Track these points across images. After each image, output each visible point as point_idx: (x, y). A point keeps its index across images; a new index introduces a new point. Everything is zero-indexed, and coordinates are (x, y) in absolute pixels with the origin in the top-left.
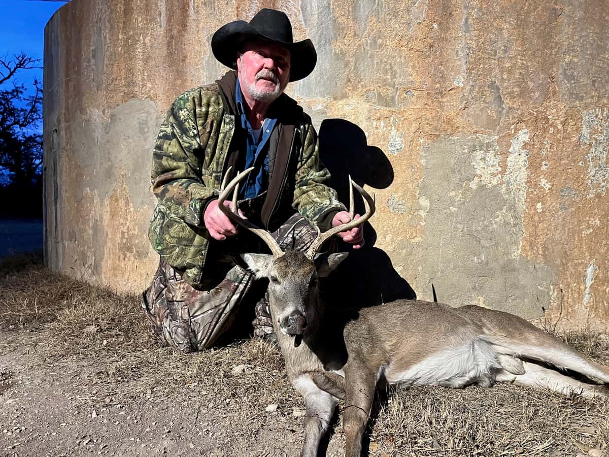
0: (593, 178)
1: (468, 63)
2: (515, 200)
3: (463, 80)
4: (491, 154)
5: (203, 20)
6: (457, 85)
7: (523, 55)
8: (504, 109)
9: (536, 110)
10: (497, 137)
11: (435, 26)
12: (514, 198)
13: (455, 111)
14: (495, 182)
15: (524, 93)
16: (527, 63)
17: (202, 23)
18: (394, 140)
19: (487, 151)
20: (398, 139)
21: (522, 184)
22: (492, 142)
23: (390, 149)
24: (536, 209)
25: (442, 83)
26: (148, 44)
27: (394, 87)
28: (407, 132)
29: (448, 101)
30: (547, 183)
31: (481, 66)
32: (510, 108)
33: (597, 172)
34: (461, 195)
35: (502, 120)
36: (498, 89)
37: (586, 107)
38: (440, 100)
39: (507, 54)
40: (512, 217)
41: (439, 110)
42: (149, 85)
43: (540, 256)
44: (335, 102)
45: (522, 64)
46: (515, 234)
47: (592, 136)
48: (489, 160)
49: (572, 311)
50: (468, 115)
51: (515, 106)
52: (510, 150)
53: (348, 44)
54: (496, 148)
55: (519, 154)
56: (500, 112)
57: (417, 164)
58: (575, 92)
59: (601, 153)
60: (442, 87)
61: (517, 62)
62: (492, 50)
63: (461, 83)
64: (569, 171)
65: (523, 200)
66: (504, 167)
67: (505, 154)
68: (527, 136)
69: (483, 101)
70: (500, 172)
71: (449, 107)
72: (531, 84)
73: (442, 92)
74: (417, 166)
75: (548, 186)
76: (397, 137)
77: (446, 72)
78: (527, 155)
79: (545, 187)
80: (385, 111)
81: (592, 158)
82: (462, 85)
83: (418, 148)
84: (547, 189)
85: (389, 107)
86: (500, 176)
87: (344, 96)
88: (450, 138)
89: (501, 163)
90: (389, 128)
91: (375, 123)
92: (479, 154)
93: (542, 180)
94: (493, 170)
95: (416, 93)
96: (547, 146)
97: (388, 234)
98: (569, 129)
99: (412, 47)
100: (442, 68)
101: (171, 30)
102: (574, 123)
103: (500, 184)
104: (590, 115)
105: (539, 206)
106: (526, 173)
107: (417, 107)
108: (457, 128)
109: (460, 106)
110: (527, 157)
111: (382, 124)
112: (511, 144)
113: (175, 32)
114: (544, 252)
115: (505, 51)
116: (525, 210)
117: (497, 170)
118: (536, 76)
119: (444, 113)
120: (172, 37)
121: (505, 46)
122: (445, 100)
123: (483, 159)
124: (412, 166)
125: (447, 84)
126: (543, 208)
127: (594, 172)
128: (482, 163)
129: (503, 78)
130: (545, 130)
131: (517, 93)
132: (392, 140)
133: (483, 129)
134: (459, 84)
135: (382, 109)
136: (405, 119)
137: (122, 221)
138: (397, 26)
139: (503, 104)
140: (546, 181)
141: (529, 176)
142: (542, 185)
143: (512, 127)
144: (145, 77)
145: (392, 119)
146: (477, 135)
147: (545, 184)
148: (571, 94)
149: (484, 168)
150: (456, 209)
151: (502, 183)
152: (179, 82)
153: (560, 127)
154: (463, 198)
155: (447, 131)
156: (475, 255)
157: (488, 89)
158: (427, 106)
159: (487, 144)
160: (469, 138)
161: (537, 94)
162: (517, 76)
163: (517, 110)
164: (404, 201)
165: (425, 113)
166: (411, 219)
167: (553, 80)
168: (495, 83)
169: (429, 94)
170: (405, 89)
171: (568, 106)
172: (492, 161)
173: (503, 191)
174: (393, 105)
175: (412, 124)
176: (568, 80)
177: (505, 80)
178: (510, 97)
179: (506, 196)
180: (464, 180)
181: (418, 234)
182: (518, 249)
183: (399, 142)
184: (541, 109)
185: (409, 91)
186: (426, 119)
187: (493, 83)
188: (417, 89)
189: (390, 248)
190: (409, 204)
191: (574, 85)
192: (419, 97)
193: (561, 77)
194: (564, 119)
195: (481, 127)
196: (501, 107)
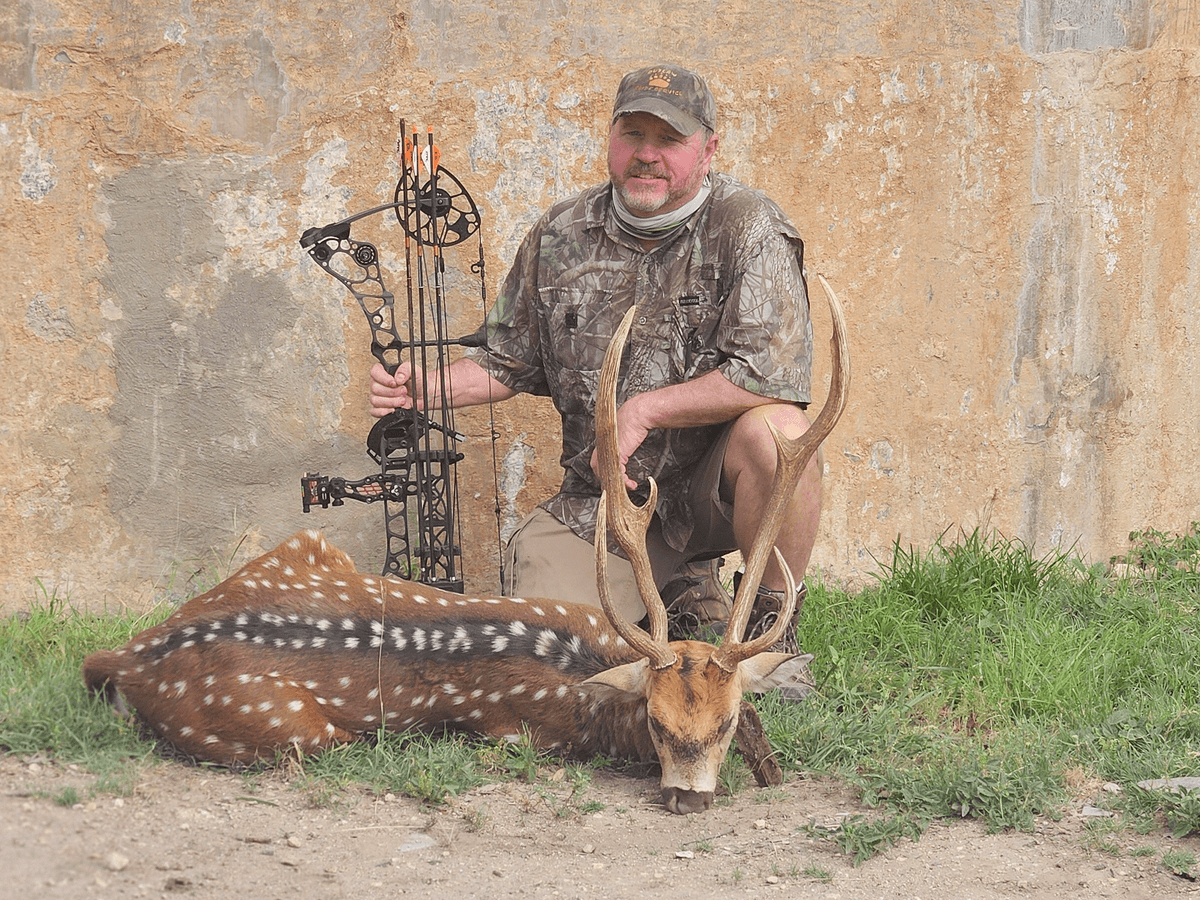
0: (509, 243)
2: (322, 303)
3: (184, 31)
4: (258, 199)
6: (171, 40)
8: (286, 93)
9: (361, 93)
10: (273, 159)
13: (171, 100)
15: (332, 54)
18: (33, 167)
19: (250, 191)
20: (43, 165)
21: (338, 263)
22: (263, 170)
23: (26, 188)
25: (137, 34)
27: (25, 45)
28: (64, 148)
29: (153, 78)
30: (395, 259)
32: (300, 92)
33: (521, 226)
34: (194, 295)
35: (280, 119)
36: (268, 48)
37: (486, 80)
38: (135, 74)
40: (316, 341)
41: (134, 98)
46: (327, 381)
47: (502, 144)
48: (256, 212)
49: (475, 557)
50: (203, 110)
51: (311, 85)
54: (272, 185)
55: (327, 197)
56: (277, 101)
57: (89, 223)
58: (456, 46)
59: (528, 184)
60: (137, 46)
63: (180, 37)
65: (342, 302)
66: (293, 226)
67: (293, 196)
68: (343, 155)
69: (237, 77)
70: (283, 239)
71: (157, 91)
72: (347, 35)
73: (138, 57)
74: (90, 228)
75: (399, 267)
76: (39, 161)
77: (145, 10)
78: (346, 197)
79: (392, 270)
80: (7, 98)
81: (506, 197)
82: (184, 42)
83: (90, 186)
85: (16, 89)
86: (282, 248)
88: (164, 162)
89: (284, 219)
90: (21, 141)
92: (229, 199)
94: (266, 234)
95: (78, 59)
96: (390, 175)
97: (32, 390)
98: (442, 133)
102: (455, 118)
103: (284, 267)
104: (495, 98)
107: (84, 90)
108: (180, 140)
109: (183, 89)
110: (345, 201)
111: (4, 129)
112: (305, 171)
116: (346, 326)
117: (275, 235)
118: (358, 15)
119: (145, 106)
122: (146, 74)
123: (242, 210)
124: (80, 229)
125: (149, 38)
127: (513, 227)
128: (240, 222)
129: (280, 24)
130: (386, 139)
131: (314, 56)
132: (29, 166)
133: (238, 141)
134: (176, 37)
136: (56, 118)
139: (282, 83)
140: (394, 255)
142: (386, 265)
143: (307, 134)
145: (26, 117)
146: (225, 156)
147: (393, 263)
148: (447, 52)
149: (246, 231)
150: (185, 328)
151: (288, 265)
154: (198, 302)
155: (154, 146)
156: (233, 432)
157: (245, 50)
158: (104, 89)
159: (248, 176)
160: (207, 162)
161: (363, 56)
162: (312, 18)
163: (316, 94)
164: (63, 311)
165: (104, 106)
166: (84, 353)
167: (400, 23)
168: (261, 34)
169: (109, 61)
170: (51, 48)
171: (439, 81)
172: (263, 215)
173: (292, 283)
174: (29, 86)
175: (73, 129)
176: (437, 21)
177: (285, 26)
178: (298, 66)
179: (299, 296)
180: (199, 260)
181: (104, 389)
182: (336, 417)
183: (48, 173)
184: (372, 91)
185: (64, 53)
186: (105, 119)
187: (257, 35)
188: (80, 50)
189: (38, 424)
190: (78, 320)
191: (451, 31)
192: (87, 68)
193: (418, 15)
194: (430, 110)
195: (234, 136)
196: (276, 88)
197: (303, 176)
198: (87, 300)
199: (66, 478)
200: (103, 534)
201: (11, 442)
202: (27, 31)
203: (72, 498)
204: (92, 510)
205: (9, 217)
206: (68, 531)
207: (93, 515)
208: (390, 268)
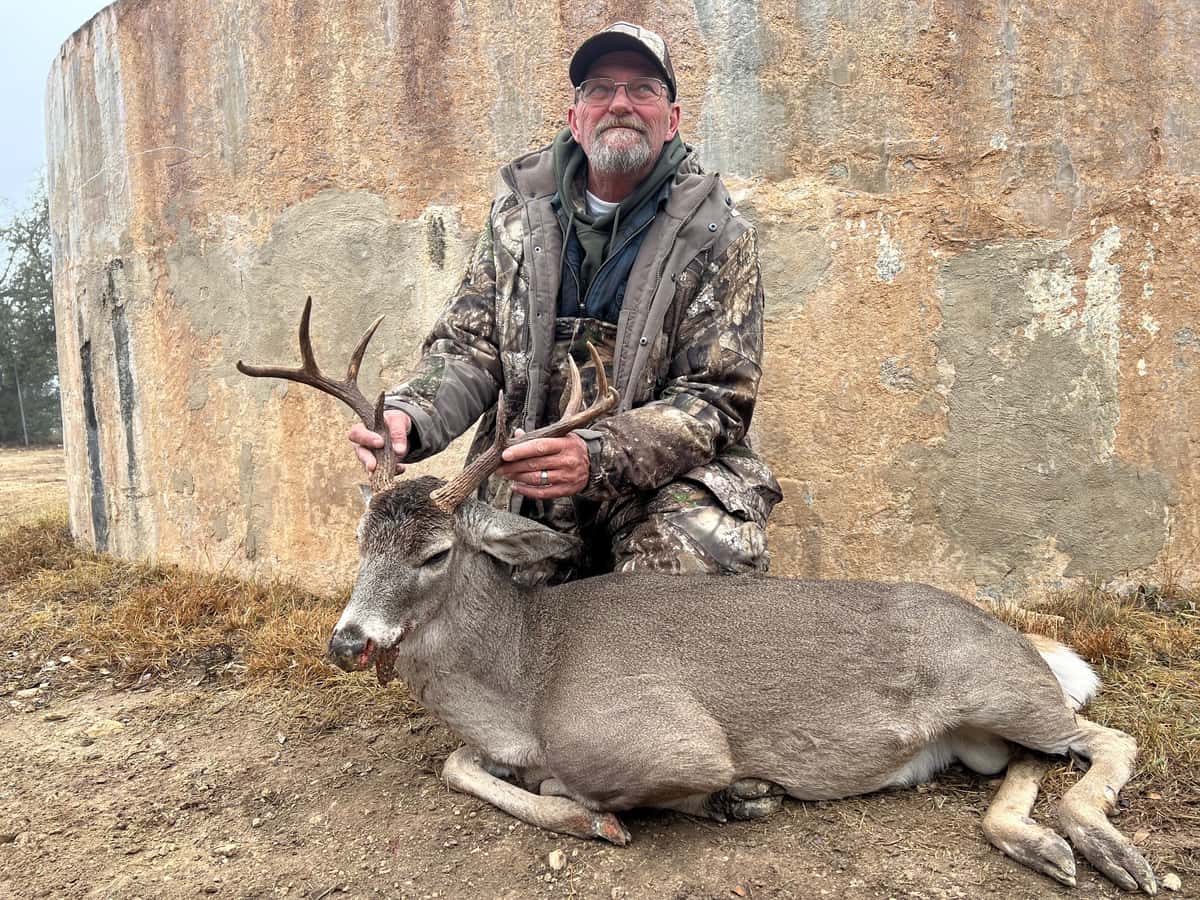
1: (1013, 107)
2: (1102, 356)
3: (1005, 139)
4: (1057, 275)
5: (485, 28)
6: (995, 147)
7: (1105, 91)
8: (1078, 189)
9: (1130, 190)
10: (1068, 242)
11: (952, 36)
12: (1100, 353)
13: (994, 196)
14: (1067, 324)
15: (1111, 158)
16: (1112, 104)
17: (483, 35)
18: (886, 254)
19: (1051, 268)
20: (893, 252)
21: (1113, 325)
22: (1061, 251)
23: (879, 272)
24: (1136, 371)
25: (969, 144)
26: (359, 76)
27: (881, 155)
28: (910, 238)
29: (979, 178)
30: (1152, 321)
31: (1036, 112)
32: (1088, 188)
34: (1009, 352)
35: (1075, 210)
36: (1067, 153)
38: (967, 175)
39: (1080, 87)
40: (1098, 387)
41: (965, 195)
42: (366, 162)
43: (1146, 454)
44: (769, 186)
45: (1105, 106)
46: (1104, 418)
48: (1055, 285)
50: (1018, 203)
51: (1096, 183)
52: (1091, 265)
53: (790, 72)
54: (1067, 263)
55: (1106, 272)
56: (1073, 195)
57: (929, 298)
58: (1189, 156)
60: (968, 152)
61: (1097, 103)
62: (1054, 81)
63: (1002, 144)
64: (1187, 298)
65: (1115, 356)
66: (1082, 296)
67: (1082, 272)
68: (1118, 239)
69: (1042, 176)
70: (1075, 306)
71: (983, 189)
72: (1120, 143)
73: (969, 162)
74: (929, 302)
75: (1155, 328)
76: (890, 249)
77: (975, 123)
78: (1119, 273)
79: (1149, 330)
80: (866, 200)
82: (1005, 148)
83: (930, 268)
84: (1152, 333)
85: (874, 192)
86: (1074, 313)
87: (788, 174)
88: (987, 247)
89: (1076, 290)
90: (876, 234)
91: (849, 223)
92: (1036, 277)
93: (1144, 317)
94: (1063, 303)
95: (922, 165)
96: (1148, 255)
97: (883, 433)
98: (1183, 224)
99: (912, 77)
100: (968, 116)
101: (412, 47)
103: (1076, 328)
105: (1141, 364)
106: (1118, 305)
107: (926, 190)
108: (1000, 227)
109: (1003, 187)
110: (1118, 276)
111: (863, 224)
112: (1091, 253)
113: (421, 51)
114: (1152, 446)
115: (1075, 83)
116: (1118, 374)
117: (1070, 303)
118: (1128, 128)
119: (974, 201)
120: (416, 63)
121: (1075, 74)
122: (974, 176)
123: (1045, 284)
124: (921, 303)
125: (978, 146)
126: (1148, 368)
128: (1043, 292)
129: (1074, 133)
130: (1147, 227)
131: (1098, 160)
132: (882, 253)
133: (1044, 228)
134: (999, 145)
135: (861, 196)
136: (903, 214)
137: (314, 443)
138: (882, 37)
139: (1076, 181)
140: (1151, 318)
141: (1122, 312)
142: (1145, 326)
143: (1093, 222)
144: (355, 146)
145: (880, 214)
146: (1034, 240)
147: (1150, 324)
148: (1185, 160)
149: (1048, 300)
150: (1002, 379)
151: (1078, 327)
152: (435, 154)
153: (1169, 219)
154: (1013, 358)
155: (979, 233)
156: (1038, 460)
157: (1049, 154)
158: (942, 189)
159: (1051, 256)
160: (1021, 246)
161: (1131, 161)
162: (1097, 129)
163: (1100, 191)
164: (909, 370)
165: (941, 202)
166: (925, 402)
167: (1156, 136)
168: (1061, 141)
169: (945, 166)
170: (901, 157)
171: (1181, 182)
172: (1060, 288)
173: (1081, 341)
174: (882, 189)
175: (917, 222)
176: (1178, 136)
177: (1078, 136)
178: (1087, 168)
179: (1086, 351)
180: (1014, 324)
181: (938, 430)
182: (1110, 445)
183: (896, 258)
184: (1137, 188)
185: (910, 161)
186: (943, 214)
187: (1059, 142)
188: (922, 157)
189: (888, 460)
190: (919, 375)
191: (1186, 144)
192: (928, 173)
193: (1167, 129)
194: (1175, 205)
195: (1040, 224)
196: (1071, 185)
197: (1090, 256)
198: (926, 359)
199: (909, 502)
200: (936, 546)
201: (866, 475)
202: (883, 144)
203: (913, 518)
204: (928, 527)
205: (867, 295)
206: (911, 543)
207: (928, 529)
208: (1147, 328)
